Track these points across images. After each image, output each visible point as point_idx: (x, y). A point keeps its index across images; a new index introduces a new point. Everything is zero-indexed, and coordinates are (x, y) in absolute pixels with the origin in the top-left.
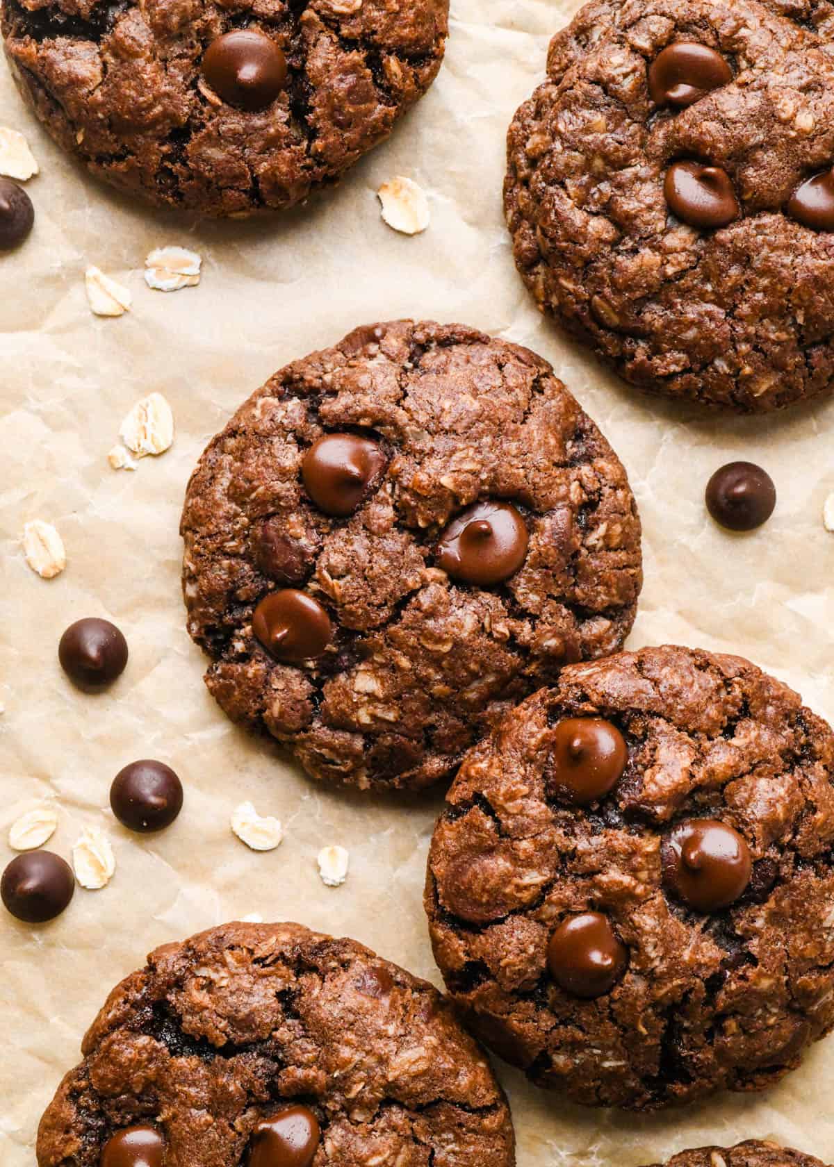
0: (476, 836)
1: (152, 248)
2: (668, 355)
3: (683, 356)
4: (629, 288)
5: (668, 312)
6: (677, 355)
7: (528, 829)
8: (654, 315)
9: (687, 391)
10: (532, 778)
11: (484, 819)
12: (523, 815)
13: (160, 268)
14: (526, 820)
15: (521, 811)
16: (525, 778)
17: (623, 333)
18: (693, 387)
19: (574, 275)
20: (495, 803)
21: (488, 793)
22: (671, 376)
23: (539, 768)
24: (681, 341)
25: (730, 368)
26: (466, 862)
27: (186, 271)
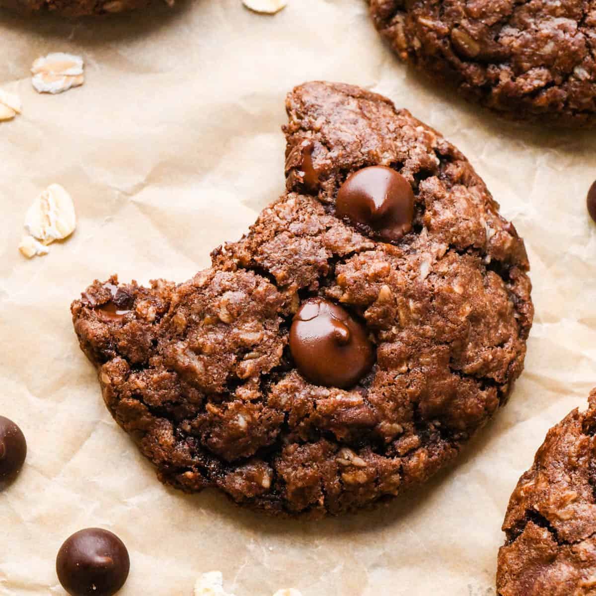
0: (535, 549)
1: (36, 57)
2: (530, 72)
3: (544, 72)
4: (483, 15)
5: (524, 33)
6: (537, 71)
7: (584, 530)
8: (511, 37)
9: (553, 105)
10: (578, 484)
11: (540, 531)
12: (576, 519)
13: (46, 73)
14: (580, 523)
15: (573, 515)
16: (571, 485)
17: (484, 61)
18: (558, 98)
19: (432, 13)
20: (547, 513)
21: (539, 506)
22: (537, 91)
23: (584, 473)
24: (541, 56)
25: (590, 74)
26: (531, 576)
27: (70, 71)
